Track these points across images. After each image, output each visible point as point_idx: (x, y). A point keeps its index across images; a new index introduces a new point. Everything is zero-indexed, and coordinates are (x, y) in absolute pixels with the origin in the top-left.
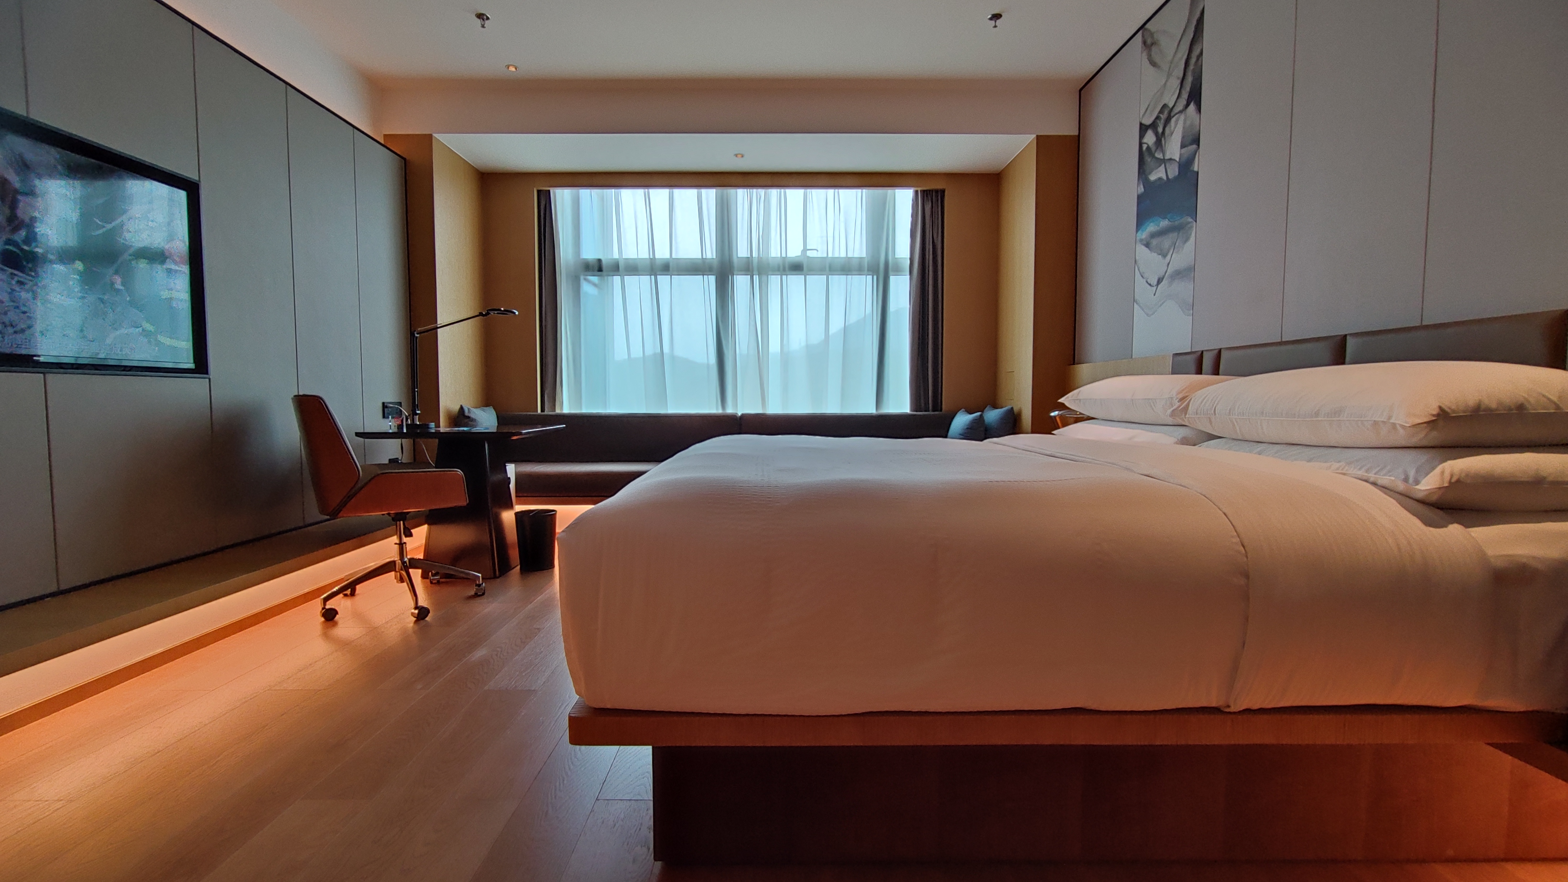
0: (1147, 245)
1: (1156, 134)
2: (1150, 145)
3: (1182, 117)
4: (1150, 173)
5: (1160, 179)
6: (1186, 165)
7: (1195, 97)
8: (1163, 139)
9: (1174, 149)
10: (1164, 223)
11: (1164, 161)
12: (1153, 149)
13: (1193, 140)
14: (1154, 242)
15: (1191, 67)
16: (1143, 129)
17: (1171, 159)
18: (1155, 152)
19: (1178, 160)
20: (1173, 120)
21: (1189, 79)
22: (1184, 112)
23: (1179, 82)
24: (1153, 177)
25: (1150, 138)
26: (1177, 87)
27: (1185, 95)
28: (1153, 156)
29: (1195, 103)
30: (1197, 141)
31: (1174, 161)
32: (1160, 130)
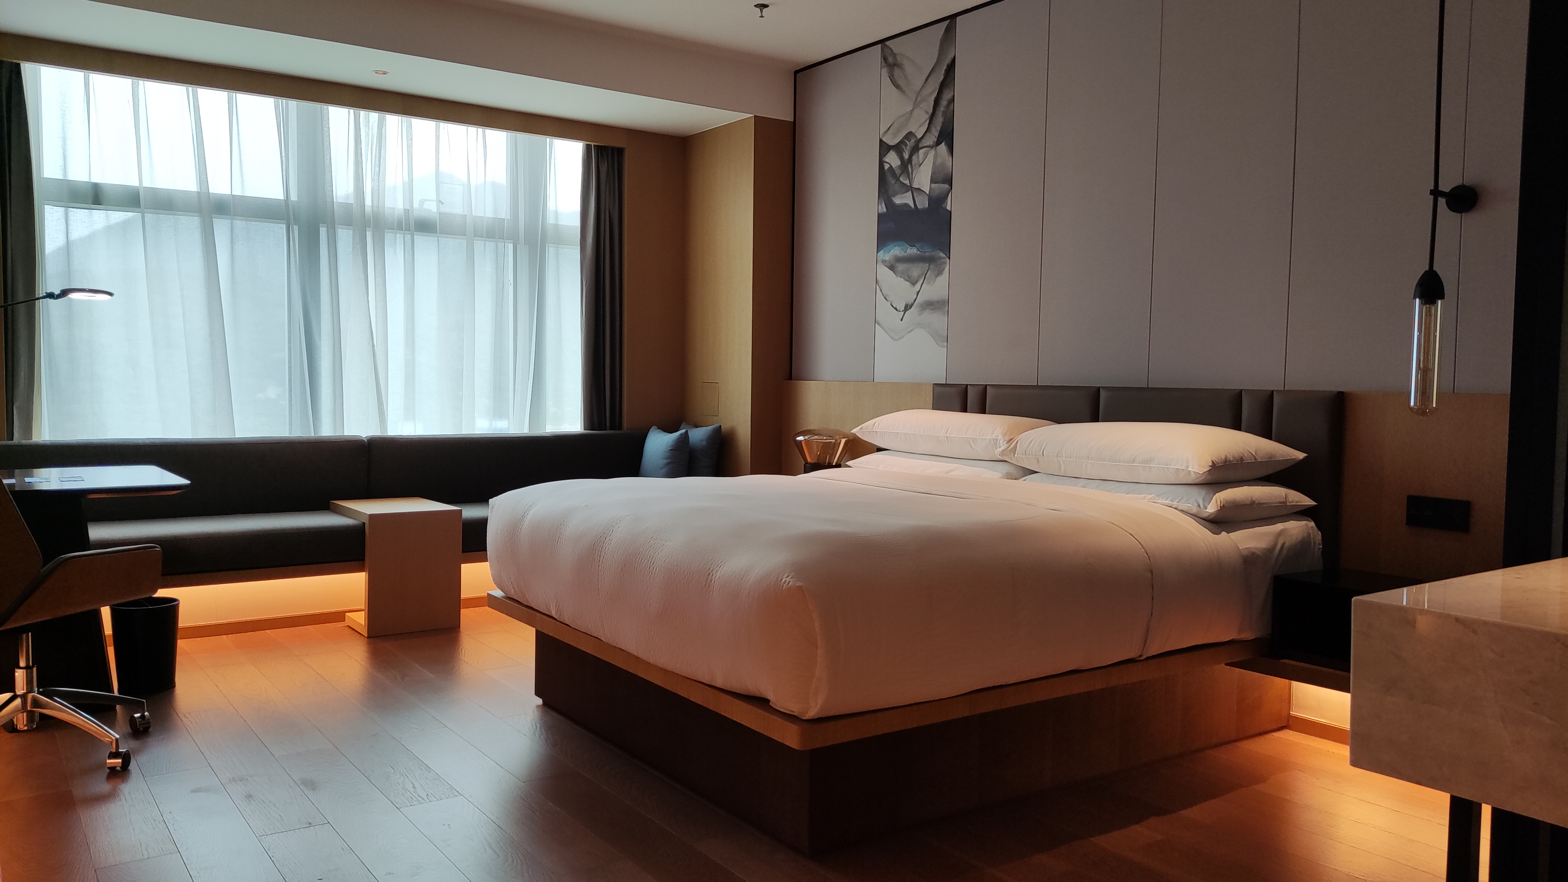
0: (892, 268)
1: (902, 158)
2: (894, 167)
3: (932, 153)
4: (894, 195)
5: (906, 205)
6: (937, 202)
7: (947, 136)
8: (909, 166)
9: (923, 178)
10: (912, 251)
11: (910, 188)
12: (898, 172)
13: (944, 178)
14: (901, 267)
15: (942, 109)
16: (885, 148)
17: (919, 189)
18: (900, 177)
19: (928, 193)
20: (921, 152)
21: (939, 120)
22: (934, 148)
23: (927, 116)
24: (898, 200)
25: (893, 160)
26: (926, 120)
27: (935, 132)
28: (898, 179)
29: (946, 144)
30: (949, 181)
31: (924, 193)
32: (906, 156)
